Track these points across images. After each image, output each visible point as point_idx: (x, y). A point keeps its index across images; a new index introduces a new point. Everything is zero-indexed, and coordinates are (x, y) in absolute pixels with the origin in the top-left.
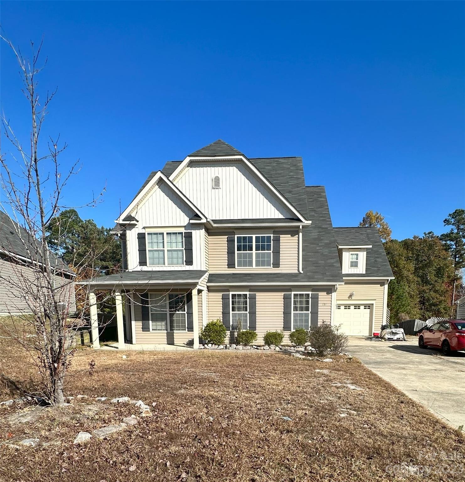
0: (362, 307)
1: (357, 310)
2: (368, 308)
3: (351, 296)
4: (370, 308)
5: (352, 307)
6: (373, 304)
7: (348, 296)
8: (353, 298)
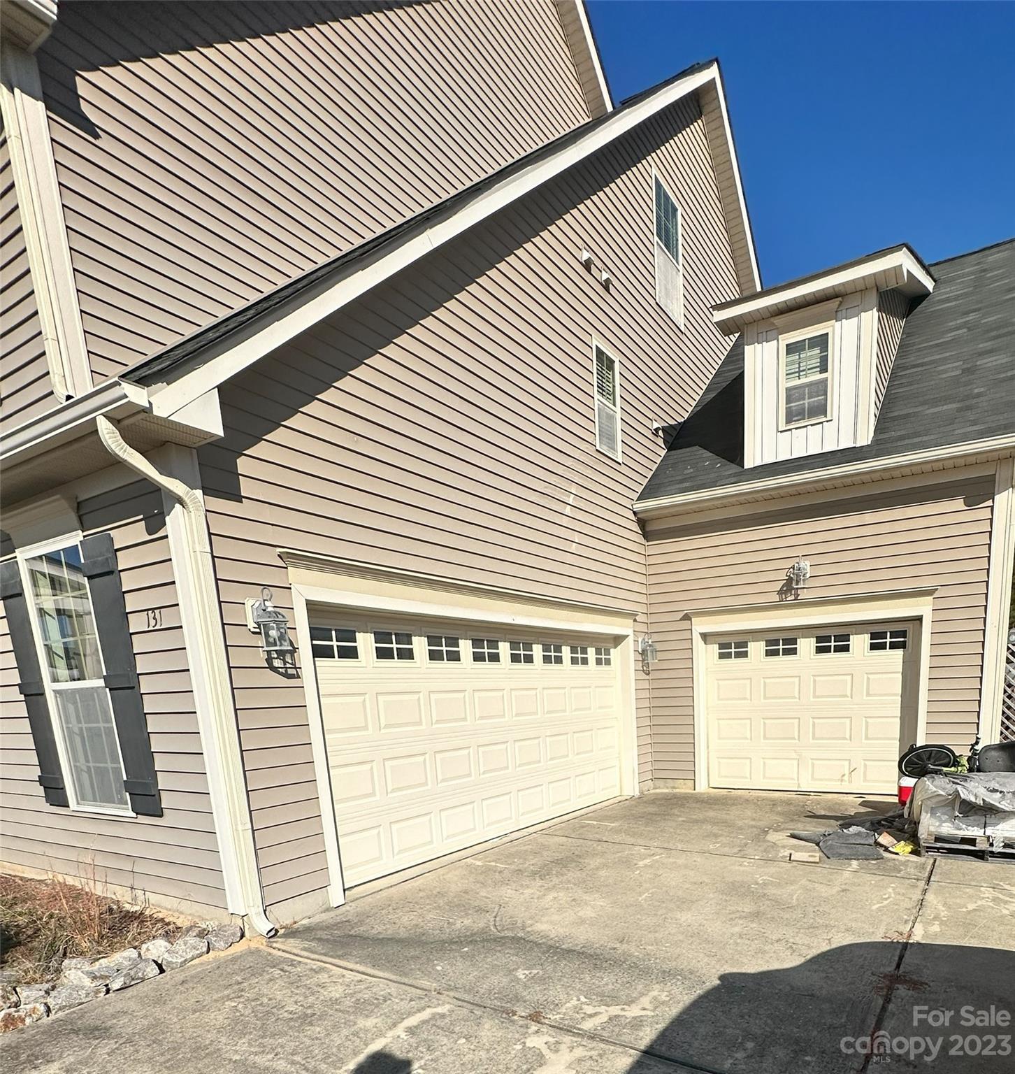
0: (860, 642)
1: (832, 656)
2: (894, 646)
3: (790, 586)
4: (902, 645)
5: (806, 645)
6: (919, 619)
7: (778, 586)
8: (803, 595)
